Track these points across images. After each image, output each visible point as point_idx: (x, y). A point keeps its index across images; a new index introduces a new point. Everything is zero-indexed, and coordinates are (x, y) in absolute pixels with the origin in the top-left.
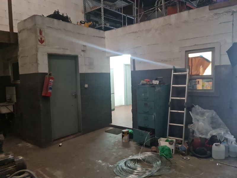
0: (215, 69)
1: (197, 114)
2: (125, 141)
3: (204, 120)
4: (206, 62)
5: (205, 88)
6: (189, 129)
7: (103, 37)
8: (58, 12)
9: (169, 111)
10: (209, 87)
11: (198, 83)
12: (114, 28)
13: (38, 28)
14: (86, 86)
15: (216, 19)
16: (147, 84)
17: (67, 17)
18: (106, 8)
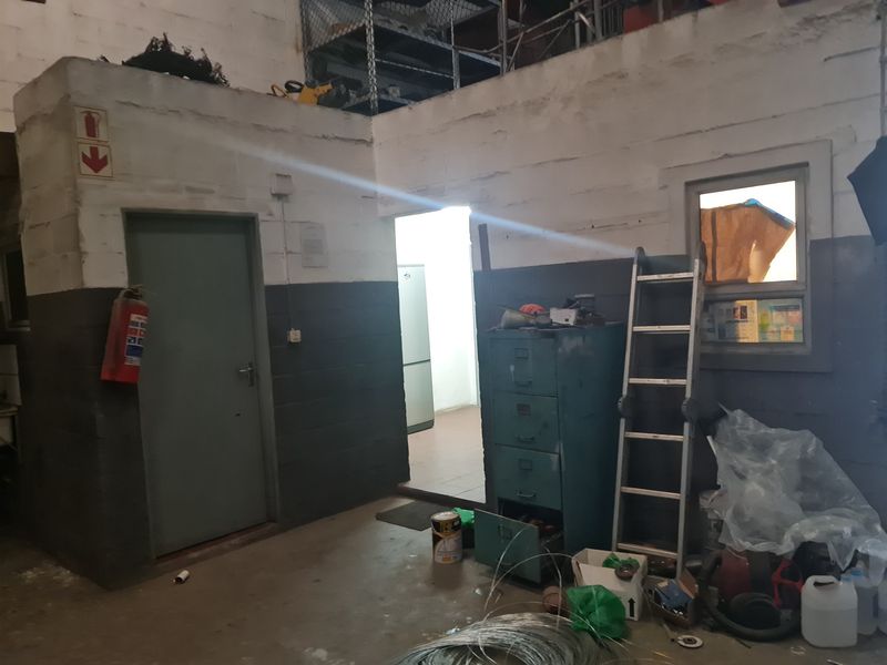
0: (812, 253)
1: (739, 447)
2: (444, 559)
3: (768, 472)
4: (771, 227)
5: (771, 338)
6: (704, 513)
7: (363, 141)
8: (166, 42)
9: (623, 434)
10: (787, 332)
11: (744, 316)
12: (406, 101)
13: (78, 110)
14: (295, 335)
15: (810, 40)
16: (528, 325)
17: (205, 64)
18: (386, 26)
